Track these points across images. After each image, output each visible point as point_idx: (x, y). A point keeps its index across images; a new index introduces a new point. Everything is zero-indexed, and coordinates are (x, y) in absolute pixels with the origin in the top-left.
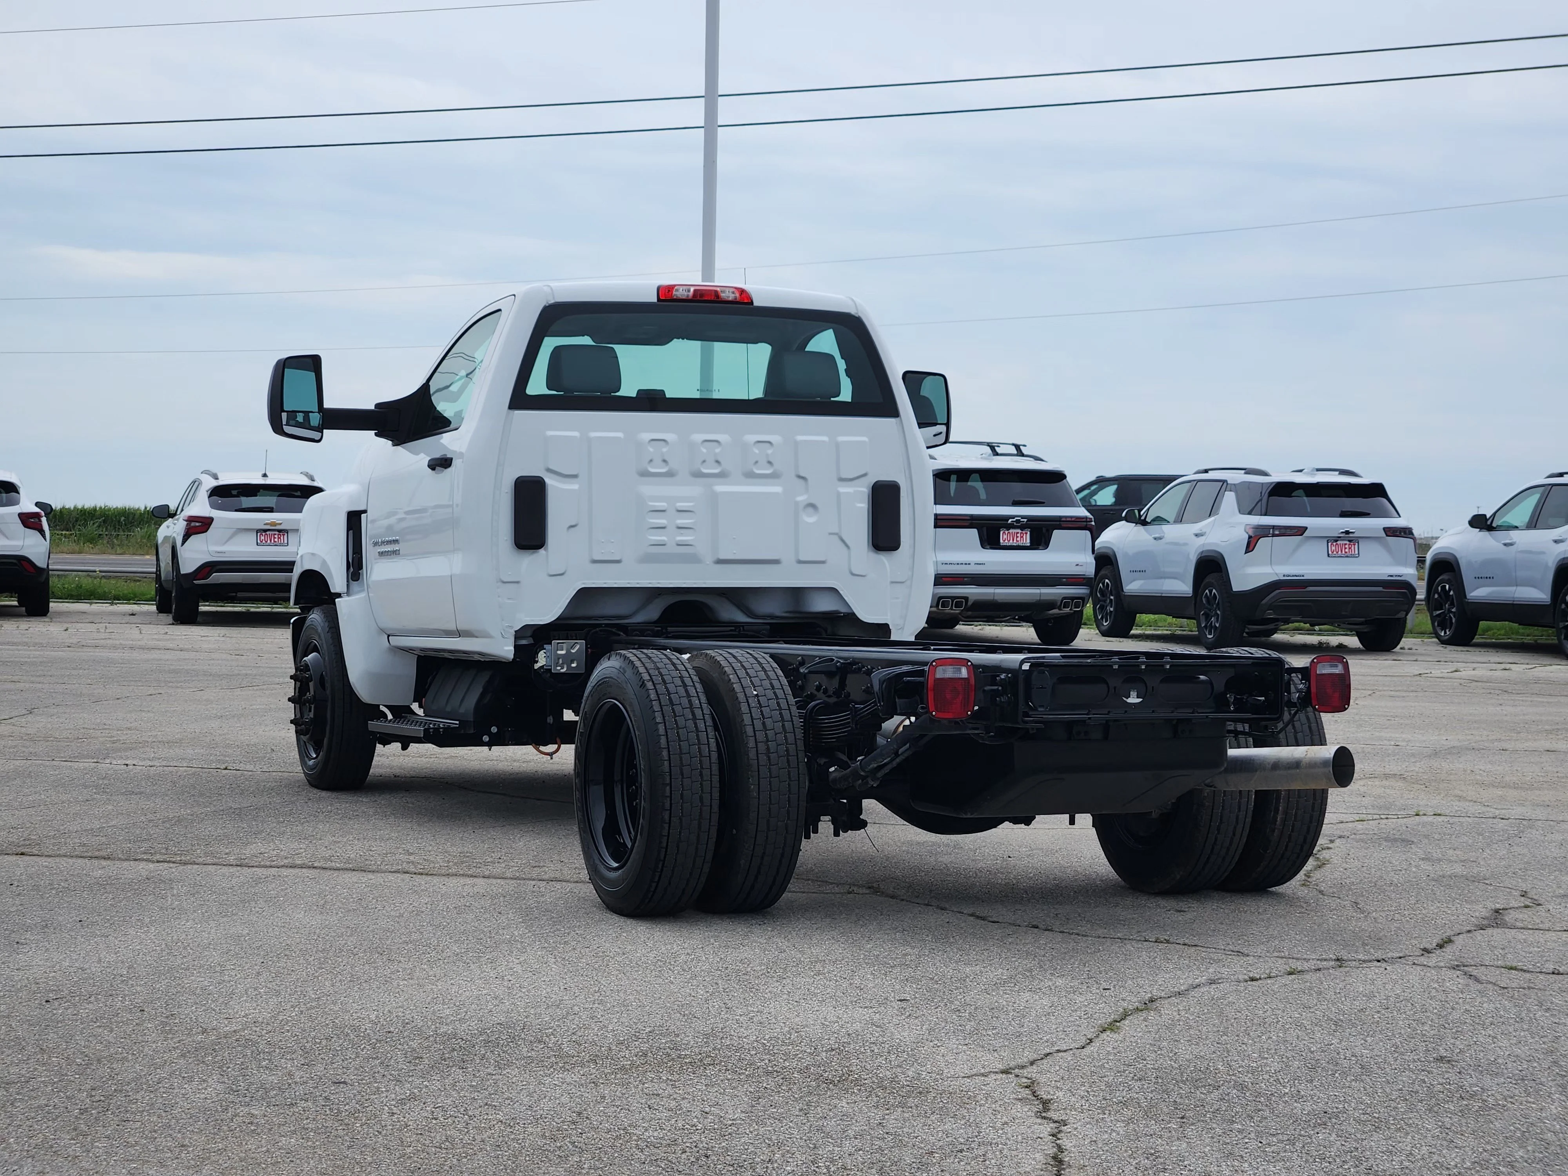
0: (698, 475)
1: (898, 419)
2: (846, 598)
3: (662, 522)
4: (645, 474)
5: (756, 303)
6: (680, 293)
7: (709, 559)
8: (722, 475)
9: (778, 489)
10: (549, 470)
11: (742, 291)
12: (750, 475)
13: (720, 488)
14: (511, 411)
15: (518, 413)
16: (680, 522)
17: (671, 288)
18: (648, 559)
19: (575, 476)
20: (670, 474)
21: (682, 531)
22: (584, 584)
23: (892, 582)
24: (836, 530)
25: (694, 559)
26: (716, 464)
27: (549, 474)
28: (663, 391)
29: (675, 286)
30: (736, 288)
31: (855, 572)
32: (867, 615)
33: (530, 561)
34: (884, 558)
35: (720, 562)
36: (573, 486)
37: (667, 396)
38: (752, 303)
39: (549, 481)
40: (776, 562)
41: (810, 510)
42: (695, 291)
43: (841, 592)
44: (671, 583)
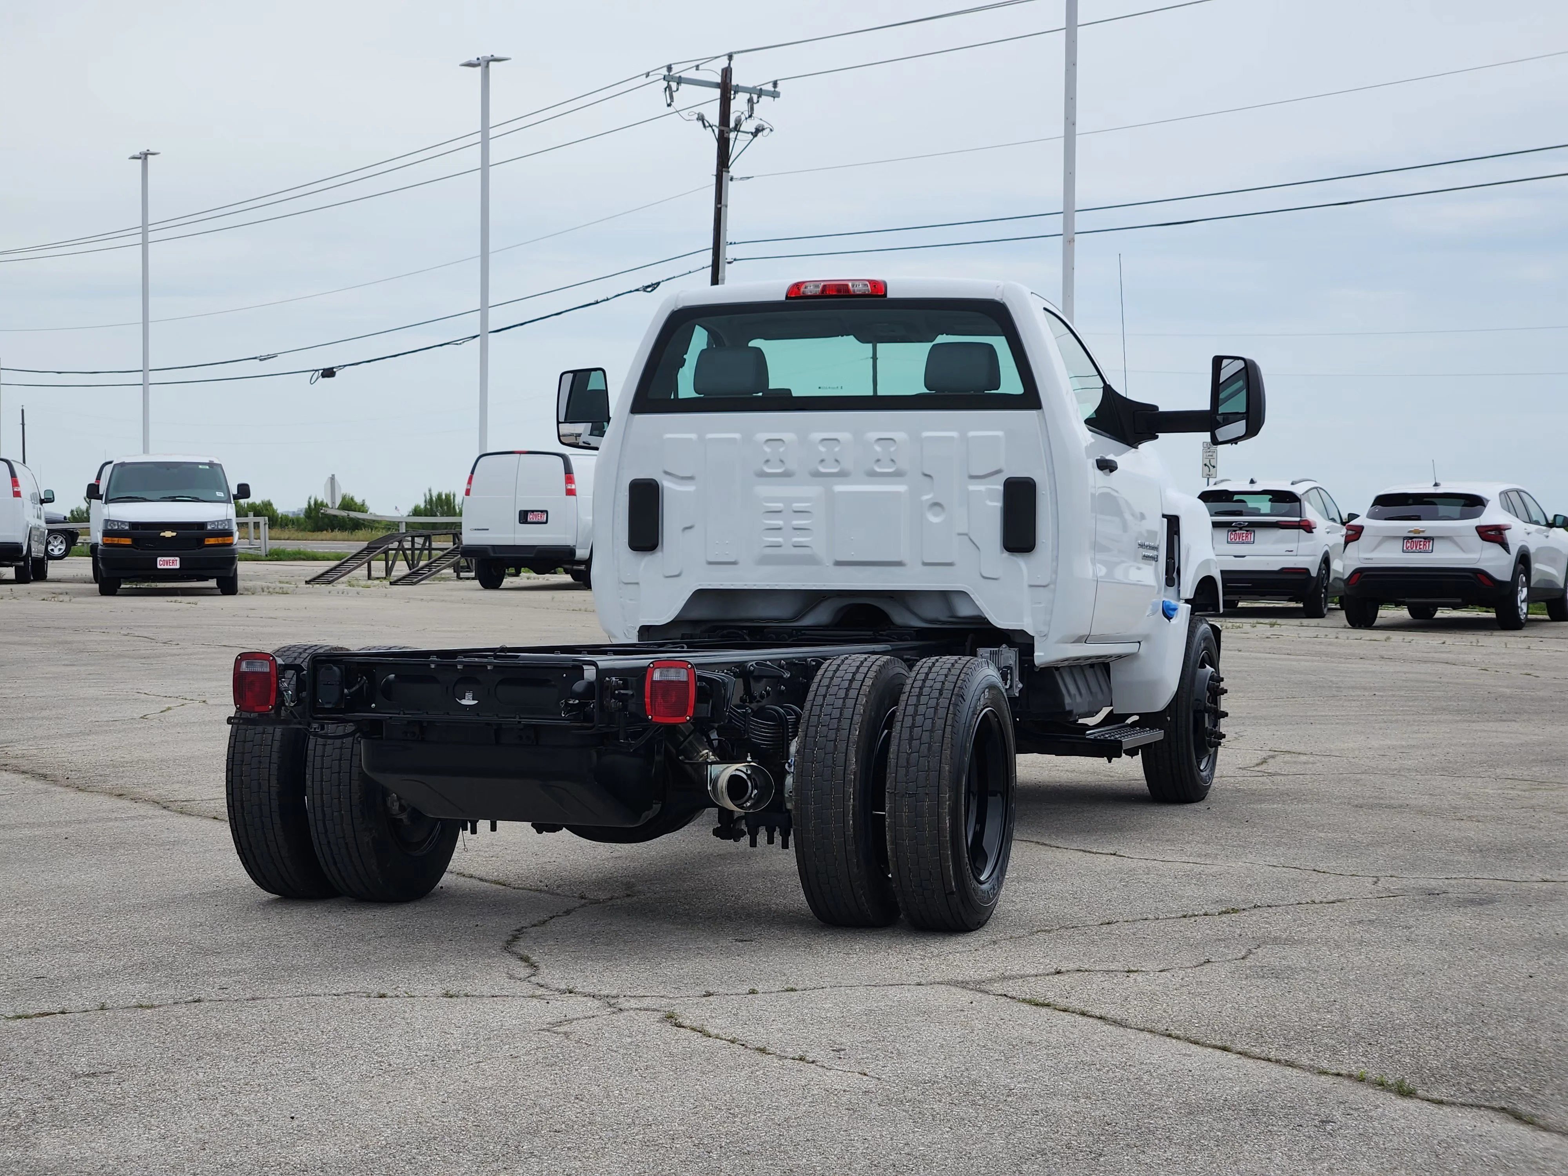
0: (817, 474)
1: (1040, 411)
2: (977, 602)
3: (780, 523)
4: (762, 475)
5: (890, 295)
6: (810, 290)
7: (828, 561)
8: (843, 475)
9: (902, 488)
10: (666, 473)
11: (874, 283)
12: (872, 474)
13: (839, 488)
14: (632, 415)
15: (639, 418)
16: (797, 523)
17: (798, 286)
18: (764, 560)
19: (691, 478)
20: (787, 474)
21: (798, 532)
22: (700, 585)
23: (1031, 586)
24: (965, 531)
25: (812, 561)
26: (836, 463)
27: (668, 477)
28: (789, 390)
29: (804, 283)
30: (868, 281)
31: (985, 575)
32: (1001, 621)
33: (646, 561)
34: (1020, 562)
35: (838, 563)
36: (690, 488)
37: (794, 395)
38: (885, 295)
39: (665, 483)
40: (899, 564)
41: (937, 508)
42: (824, 286)
43: (972, 596)
44: (789, 585)
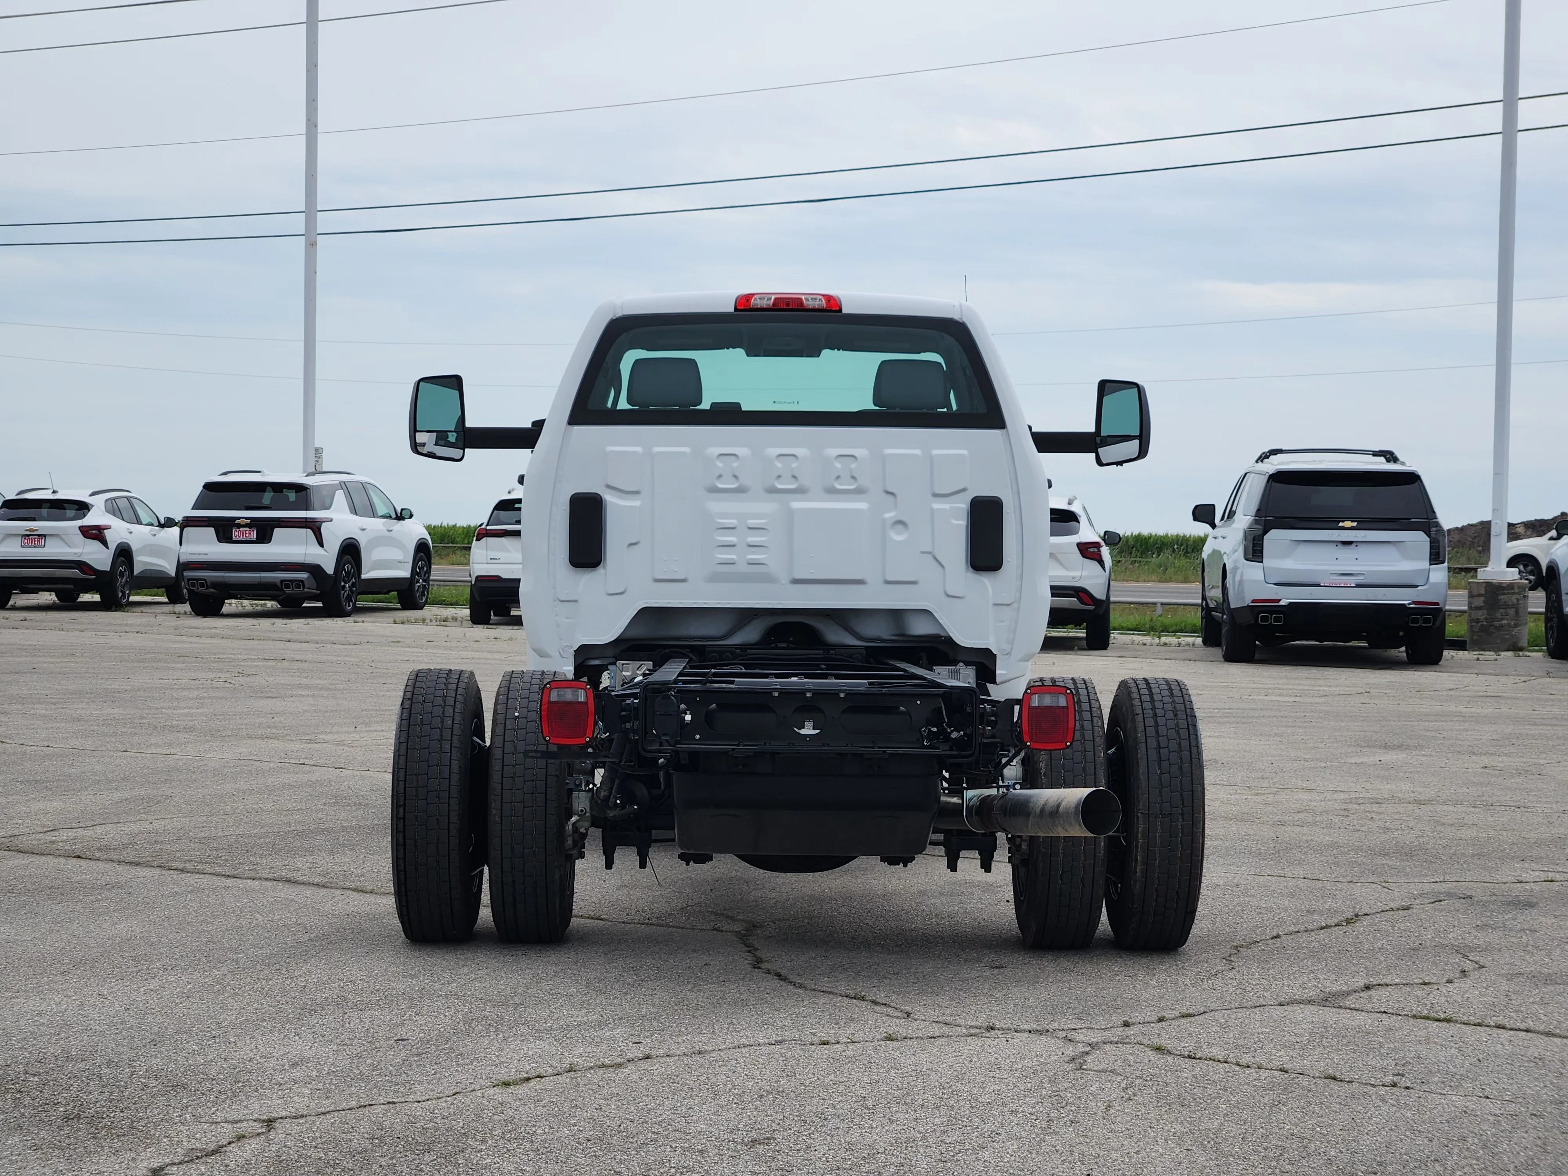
0: (773, 490)
1: (1004, 431)
2: (941, 621)
3: (733, 539)
4: (714, 490)
5: (845, 311)
6: (761, 302)
7: (785, 579)
8: (801, 491)
9: (863, 506)
10: (609, 487)
11: (829, 298)
12: (832, 491)
13: (796, 505)
14: (570, 427)
15: (577, 428)
16: (753, 539)
17: (748, 297)
18: (716, 578)
19: (637, 493)
20: (741, 490)
21: (753, 549)
22: (646, 603)
23: (995, 605)
24: (929, 549)
25: (768, 578)
26: (793, 480)
27: (609, 490)
28: (739, 404)
29: (753, 295)
30: (822, 295)
31: (950, 593)
32: (965, 640)
33: (587, 579)
34: (986, 580)
35: (796, 581)
36: (635, 502)
37: (743, 409)
38: (841, 310)
39: (609, 498)
40: (861, 582)
41: (900, 527)
42: (776, 299)
43: (935, 615)
